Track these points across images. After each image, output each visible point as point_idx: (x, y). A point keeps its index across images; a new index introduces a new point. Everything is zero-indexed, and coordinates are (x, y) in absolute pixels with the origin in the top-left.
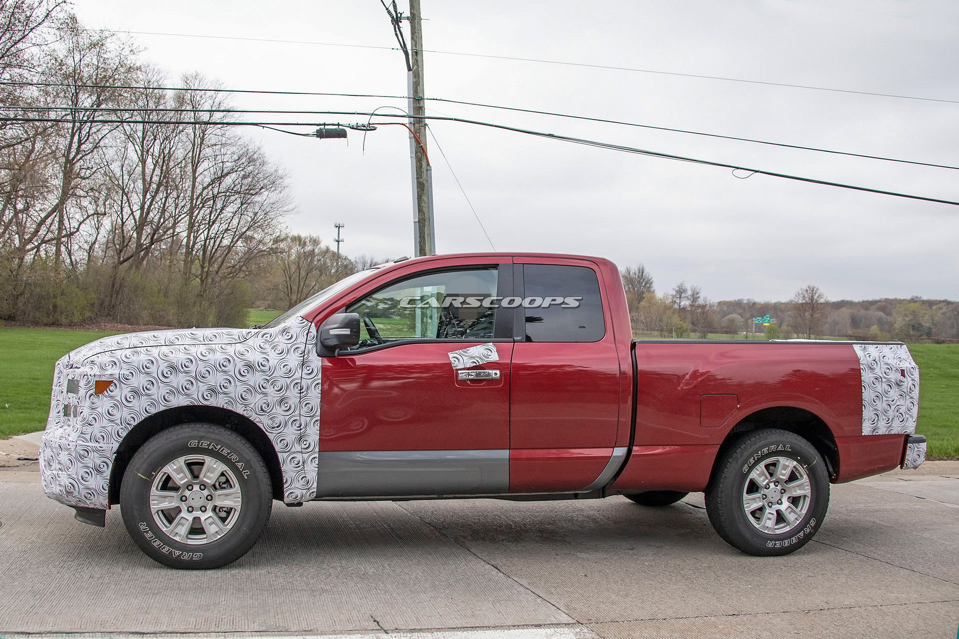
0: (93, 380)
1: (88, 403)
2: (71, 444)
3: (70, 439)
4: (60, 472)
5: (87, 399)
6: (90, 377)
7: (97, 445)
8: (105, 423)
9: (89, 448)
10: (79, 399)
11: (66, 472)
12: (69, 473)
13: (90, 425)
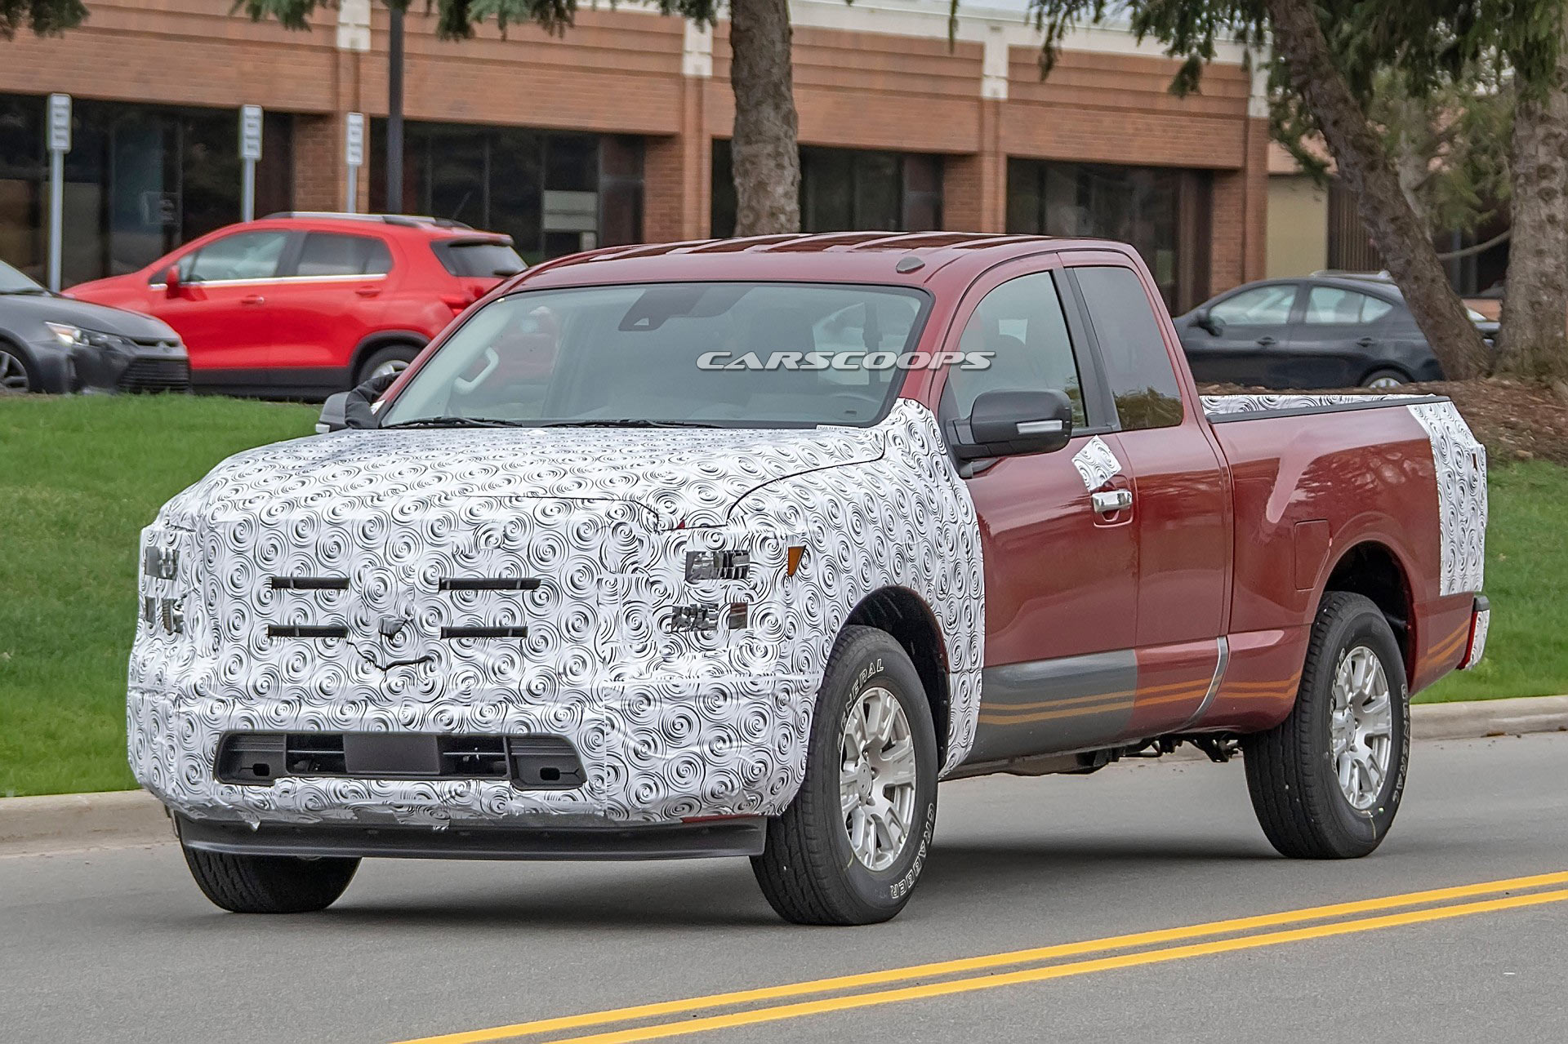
0: (785, 546)
1: (779, 596)
2: (758, 681)
3: (755, 672)
4: (720, 744)
5: (779, 585)
6: (780, 540)
7: (801, 677)
8: (807, 632)
9: (791, 684)
10: (754, 588)
11: (747, 740)
12: (757, 741)
13: (788, 637)
